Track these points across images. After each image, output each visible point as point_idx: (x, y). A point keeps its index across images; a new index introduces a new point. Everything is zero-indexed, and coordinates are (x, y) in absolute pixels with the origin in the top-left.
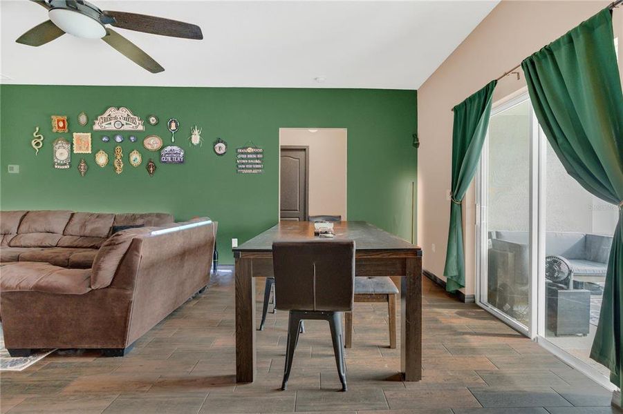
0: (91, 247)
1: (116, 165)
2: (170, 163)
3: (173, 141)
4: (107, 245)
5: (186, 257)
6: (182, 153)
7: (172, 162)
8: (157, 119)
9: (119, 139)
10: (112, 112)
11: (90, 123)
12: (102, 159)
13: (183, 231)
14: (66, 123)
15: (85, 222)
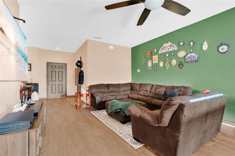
0: (158, 98)
1: (166, 66)
2: (190, 62)
3: (192, 51)
4: (166, 105)
5: (208, 117)
6: (197, 56)
7: (192, 61)
8: (184, 43)
9: (167, 55)
10: (165, 45)
11: (158, 51)
12: (161, 64)
13: (208, 100)
14: (151, 53)
15: (156, 88)
